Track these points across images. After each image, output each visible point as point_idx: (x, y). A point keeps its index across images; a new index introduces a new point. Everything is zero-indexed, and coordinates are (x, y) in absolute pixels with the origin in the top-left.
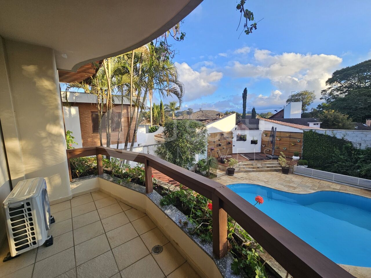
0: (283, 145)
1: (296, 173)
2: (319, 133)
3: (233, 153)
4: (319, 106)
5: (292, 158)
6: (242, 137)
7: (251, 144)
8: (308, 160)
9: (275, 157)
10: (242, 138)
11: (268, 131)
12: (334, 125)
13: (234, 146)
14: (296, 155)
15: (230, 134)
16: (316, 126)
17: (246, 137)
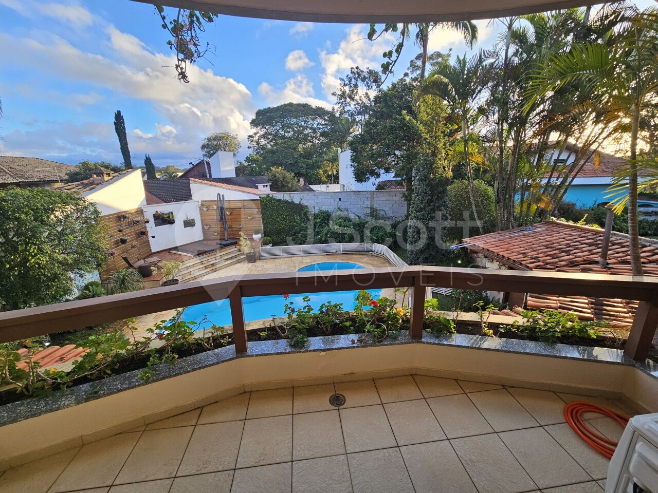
0: (236, 221)
1: (264, 258)
2: (277, 198)
3: (153, 251)
4: (248, 159)
5: (252, 238)
6: (165, 216)
7: (185, 227)
8: (271, 237)
9: (230, 242)
10: (167, 220)
11: (208, 201)
12: (284, 186)
13: (153, 237)
14: (256, 233)
15: (138, 214)
16: (265, 188)
17: (173, 217)
